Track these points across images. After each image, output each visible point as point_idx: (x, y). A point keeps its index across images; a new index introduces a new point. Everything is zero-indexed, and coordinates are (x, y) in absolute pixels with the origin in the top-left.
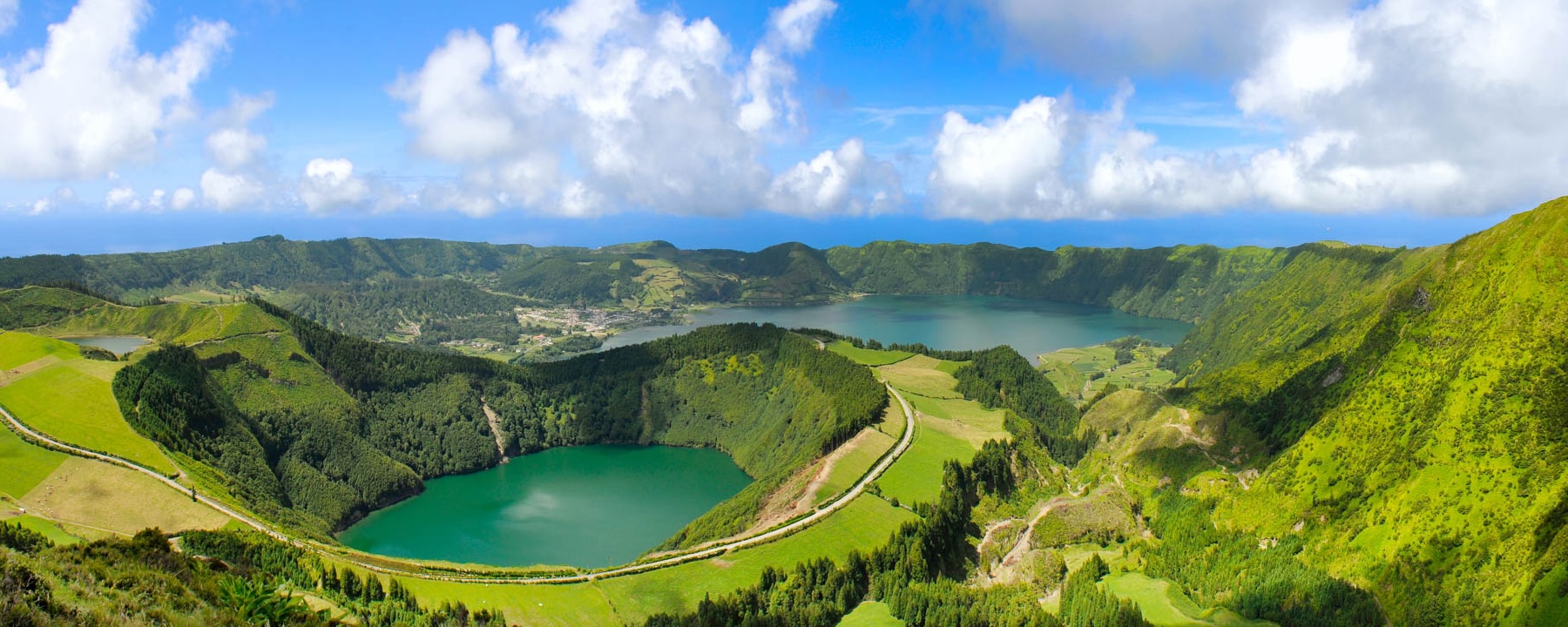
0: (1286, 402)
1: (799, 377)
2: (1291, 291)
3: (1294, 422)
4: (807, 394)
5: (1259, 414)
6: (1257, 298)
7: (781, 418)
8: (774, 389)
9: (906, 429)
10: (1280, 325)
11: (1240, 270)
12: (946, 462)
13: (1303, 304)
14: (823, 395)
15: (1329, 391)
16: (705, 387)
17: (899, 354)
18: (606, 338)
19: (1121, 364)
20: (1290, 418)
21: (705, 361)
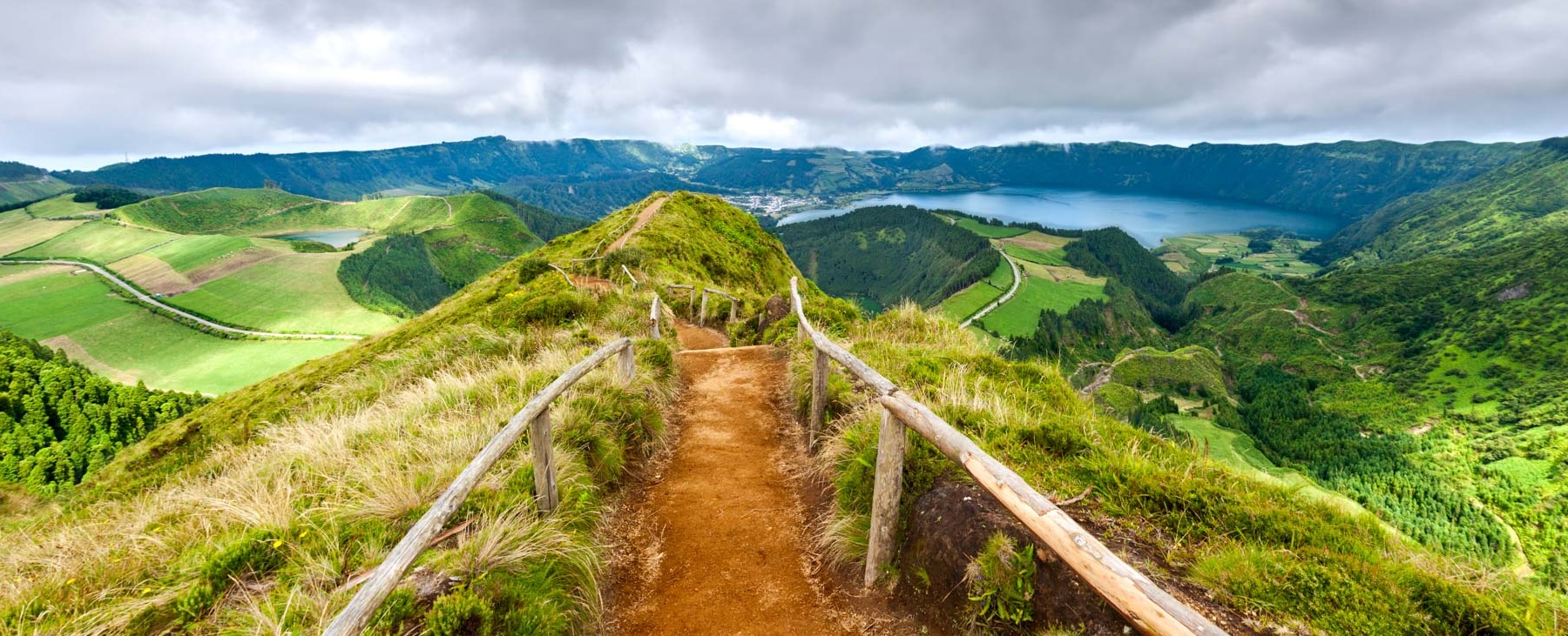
0: (1445, 310)
1: (934, 245)
2: (1502, 194)
3: (1447, 331)
4: (939, 257)
5: (1402, 316)
6: (1448, 198)
7: (920, 273)
8: (914, 254)
9: (1013, 284)
10: (1477, 230)
11: (1434, 167)
12: (1043, 311)
13: (1519, 209)
14: (951, 259)
15: (1505, 307)
16: (860, 251)
17: (1018, 230)
18: (780, 219)
19: (1254, 252)
20: (1446, 326)
21: (860, 233)
